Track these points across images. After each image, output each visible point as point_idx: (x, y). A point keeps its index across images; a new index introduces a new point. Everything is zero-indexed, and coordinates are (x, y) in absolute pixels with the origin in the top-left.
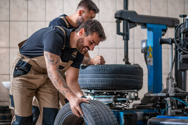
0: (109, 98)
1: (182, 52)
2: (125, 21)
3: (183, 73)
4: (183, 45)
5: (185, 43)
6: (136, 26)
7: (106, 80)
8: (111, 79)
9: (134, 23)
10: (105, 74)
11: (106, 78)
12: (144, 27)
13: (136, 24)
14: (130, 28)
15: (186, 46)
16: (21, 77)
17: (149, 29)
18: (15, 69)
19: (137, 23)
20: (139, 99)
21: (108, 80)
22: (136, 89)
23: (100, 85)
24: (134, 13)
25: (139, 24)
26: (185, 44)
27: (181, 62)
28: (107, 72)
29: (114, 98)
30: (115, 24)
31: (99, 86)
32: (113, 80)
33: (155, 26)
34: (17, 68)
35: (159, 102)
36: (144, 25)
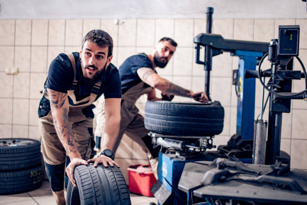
0: (178, 143)
1: (275, 89)
2: (207, 46)
3: (276, 115)
4: (274, 81)
5: (277, 78)
6: (222, 53)
7: (169, 123)
8: (174, 123)
9: (219, 49)
10: (167, 115)
11: (168, 121)
12: (233, 54)
13: (222, 51)
14: (213, 55)
15: (278, 83)
16: (44, 119)
17: (241, 57)
18: (39, 108)
19: (223, 49)
20: (215, 147)
21: (170, 123)
22: (208, 136)
23: (161, 128)
24: (219, 37)
25: (227, 50)
26: (277, 80)
27: (274, 102)
28: (169, 113)
29: (182, 144)
30: (195, 51)
31: (160, 130)
32: (176, 124)
33: (247, 54)
34: (41, 107)
35: (245, 149)
36: (233, 52)
